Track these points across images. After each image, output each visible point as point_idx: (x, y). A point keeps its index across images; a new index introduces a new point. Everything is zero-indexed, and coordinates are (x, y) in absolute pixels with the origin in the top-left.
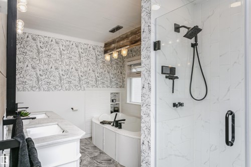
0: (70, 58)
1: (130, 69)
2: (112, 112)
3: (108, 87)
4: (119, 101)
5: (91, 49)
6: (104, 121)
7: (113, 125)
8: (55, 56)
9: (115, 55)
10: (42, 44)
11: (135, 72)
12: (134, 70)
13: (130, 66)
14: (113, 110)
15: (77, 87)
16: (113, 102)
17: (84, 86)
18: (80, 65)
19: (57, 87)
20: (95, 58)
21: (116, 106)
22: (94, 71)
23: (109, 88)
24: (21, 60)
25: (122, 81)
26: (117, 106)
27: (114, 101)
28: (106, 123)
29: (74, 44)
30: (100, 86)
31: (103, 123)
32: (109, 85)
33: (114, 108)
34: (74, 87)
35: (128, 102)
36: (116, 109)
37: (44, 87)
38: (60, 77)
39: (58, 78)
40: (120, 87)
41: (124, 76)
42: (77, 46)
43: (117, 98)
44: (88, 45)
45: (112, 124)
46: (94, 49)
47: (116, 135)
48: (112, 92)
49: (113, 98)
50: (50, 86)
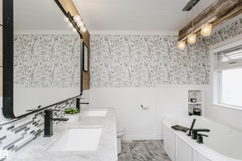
0: (139, 53)
1: (219, 58)
2: (190, 114)
3: (184, 83)
4: (201, 100)
5: (163, 40)
6: (177, 126)
7: (189, 135)
8: (124, 53)
9: (192, 39)
10: (113, 42)
11: (226, 62)
12: (225, 59)
13: (219, 53)
14: (192, 112)
15: (146, 83)
16: (192, 101)
17: (155, 82)
18: (149, 59)
19: (127, 83)
20: (167, 50)
21: (196, 107)
22: (166, 65)
23: (186, 85)
24: (97, 60)
25: (205, 75)
26: (198, 107)
27: (194, 101)
28: (179, 130)
29: (143, 38)
30: (174, 82)
31: (176, 128)
32: (186, 81)
33: (194, 109)
34: (143, 84)
35: (215, 102)
36: (197, 111)
37: (116, 83)
38: (130, 74)
39: (128, 75)
40: (203, 83)
41: (207, 69)
42: (146, 40)
43: (198, 97)
44: (158, 36)
45: (188, 132)
46: (166, 40)
47: (193, 152)
48: (190, 89)
49: (192, 97)
50: (120, 82)
